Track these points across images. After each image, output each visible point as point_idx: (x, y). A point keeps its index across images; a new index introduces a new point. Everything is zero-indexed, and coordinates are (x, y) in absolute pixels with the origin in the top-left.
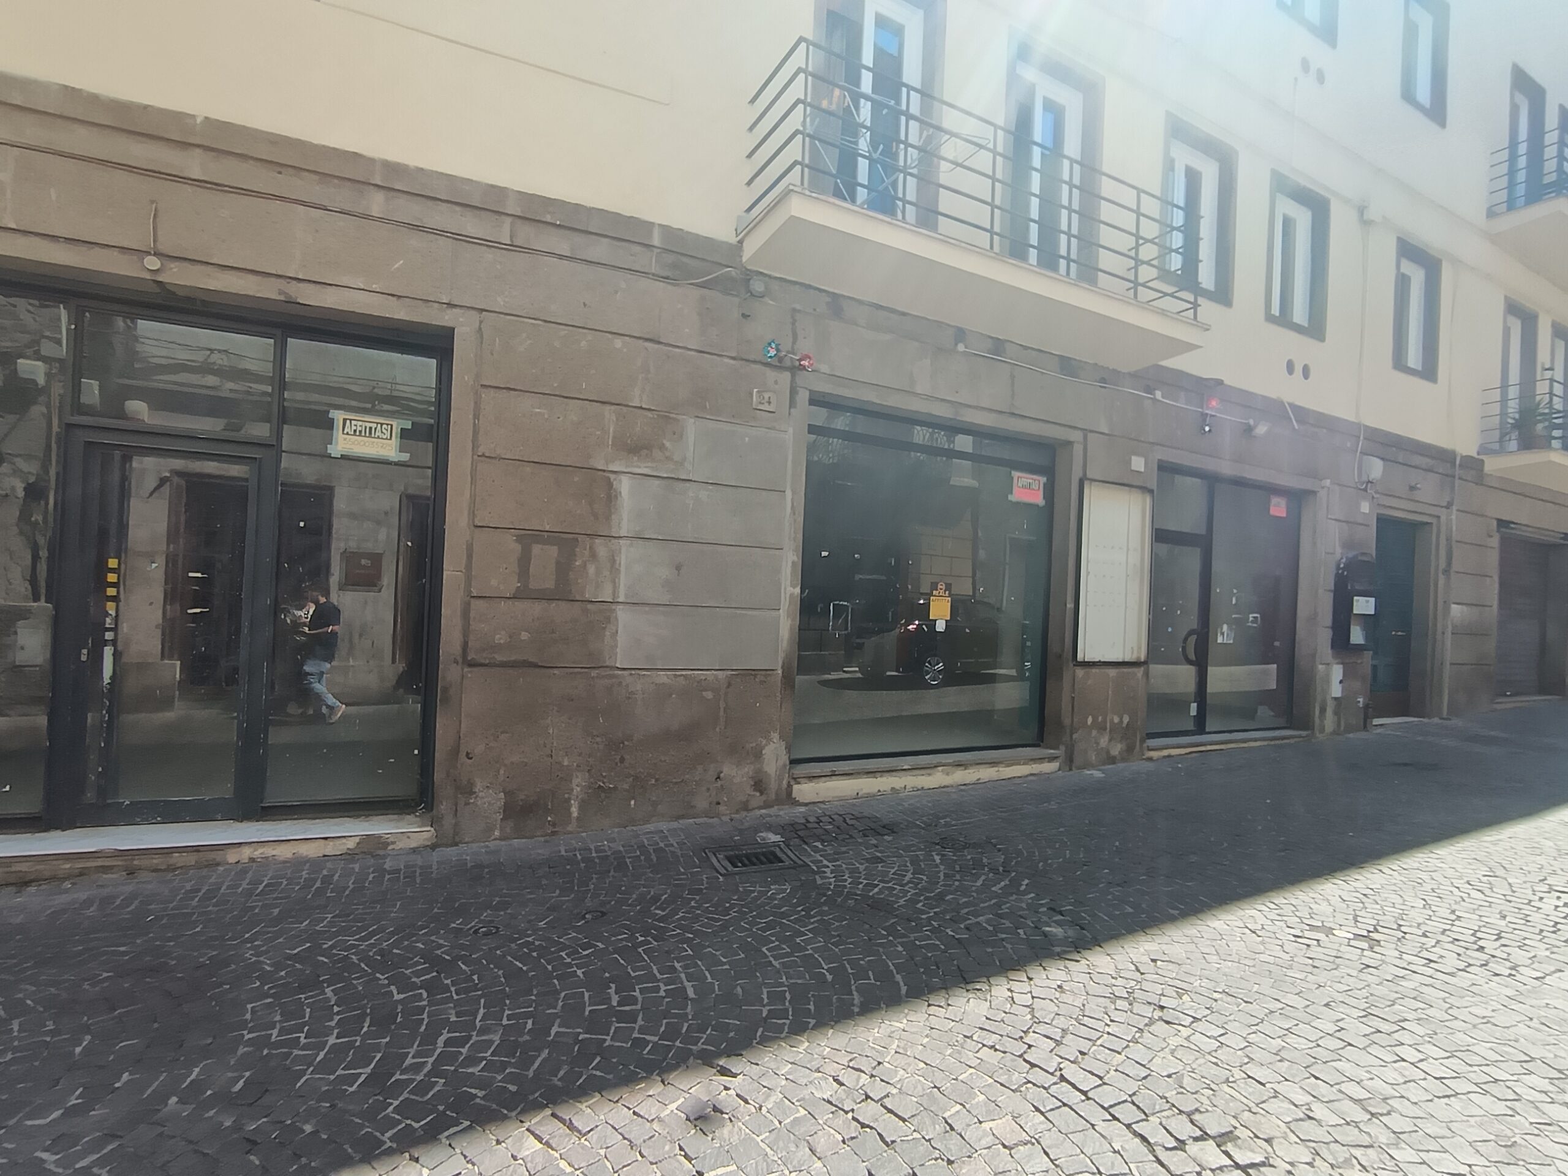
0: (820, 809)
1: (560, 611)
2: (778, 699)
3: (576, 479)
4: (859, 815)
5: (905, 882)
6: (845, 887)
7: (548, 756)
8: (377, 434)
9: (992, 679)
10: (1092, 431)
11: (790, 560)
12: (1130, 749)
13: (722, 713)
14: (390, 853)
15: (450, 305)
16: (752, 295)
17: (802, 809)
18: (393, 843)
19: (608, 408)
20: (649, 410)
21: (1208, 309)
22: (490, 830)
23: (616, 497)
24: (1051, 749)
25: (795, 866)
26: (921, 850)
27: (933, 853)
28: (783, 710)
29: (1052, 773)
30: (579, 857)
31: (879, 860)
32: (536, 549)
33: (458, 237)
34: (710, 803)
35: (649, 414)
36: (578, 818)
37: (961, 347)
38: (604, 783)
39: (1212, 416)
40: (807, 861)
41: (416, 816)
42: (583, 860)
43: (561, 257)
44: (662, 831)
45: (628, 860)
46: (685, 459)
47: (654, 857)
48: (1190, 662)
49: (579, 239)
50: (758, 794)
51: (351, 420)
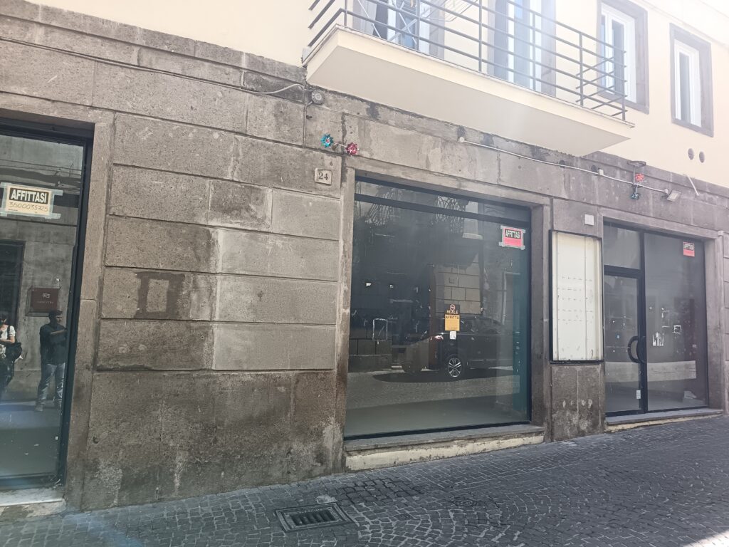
0: (366, 475)
1: (169, 329)
2: (335, 391)
3: (184, 231)
4: (396, 480)
5: (425, 536)
6: (379, 540)
7: (157, 439)
8: (36, 200)
9: (494, 374)
10: (556, 197)
11: (342, 290)
12: (595, 425)
13: (292, 402)
14: (29, 520)
15: (92, 107)
16: (313, 103)
17: (353, 476)
18: (31, 512)
19: (208, 180)
20: (239, 182)
21: (631, 114)
22: (110, 498)
23: (214, 244)
24: (537, 426)
25: (343, 523)
26: (439, 507)
27: (449, 510)
28: (339, 399)
29: (538, 444)
30: (177, 520)
31: (407, 517)
32: (152, 283)
33: (98, 60)
34: (283, 473)
35: (239, 186)
36: (180, 488)
37: (462, 140)
38: (200, 459)
39: (639, 187)
40: (353, 518)
41: (53, 489)
42: (180, 522)
43: (175, 75)
44: (244, 496)
45: (215, 522)
46: (265, 217)
47: (235, 518)
48: (634, 360)
49: (187, 62)
50: (319, 464)
51: (17, 190)
